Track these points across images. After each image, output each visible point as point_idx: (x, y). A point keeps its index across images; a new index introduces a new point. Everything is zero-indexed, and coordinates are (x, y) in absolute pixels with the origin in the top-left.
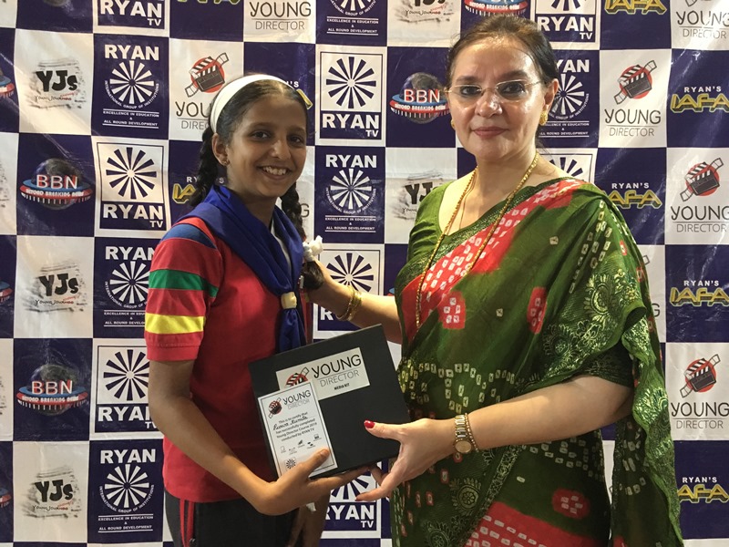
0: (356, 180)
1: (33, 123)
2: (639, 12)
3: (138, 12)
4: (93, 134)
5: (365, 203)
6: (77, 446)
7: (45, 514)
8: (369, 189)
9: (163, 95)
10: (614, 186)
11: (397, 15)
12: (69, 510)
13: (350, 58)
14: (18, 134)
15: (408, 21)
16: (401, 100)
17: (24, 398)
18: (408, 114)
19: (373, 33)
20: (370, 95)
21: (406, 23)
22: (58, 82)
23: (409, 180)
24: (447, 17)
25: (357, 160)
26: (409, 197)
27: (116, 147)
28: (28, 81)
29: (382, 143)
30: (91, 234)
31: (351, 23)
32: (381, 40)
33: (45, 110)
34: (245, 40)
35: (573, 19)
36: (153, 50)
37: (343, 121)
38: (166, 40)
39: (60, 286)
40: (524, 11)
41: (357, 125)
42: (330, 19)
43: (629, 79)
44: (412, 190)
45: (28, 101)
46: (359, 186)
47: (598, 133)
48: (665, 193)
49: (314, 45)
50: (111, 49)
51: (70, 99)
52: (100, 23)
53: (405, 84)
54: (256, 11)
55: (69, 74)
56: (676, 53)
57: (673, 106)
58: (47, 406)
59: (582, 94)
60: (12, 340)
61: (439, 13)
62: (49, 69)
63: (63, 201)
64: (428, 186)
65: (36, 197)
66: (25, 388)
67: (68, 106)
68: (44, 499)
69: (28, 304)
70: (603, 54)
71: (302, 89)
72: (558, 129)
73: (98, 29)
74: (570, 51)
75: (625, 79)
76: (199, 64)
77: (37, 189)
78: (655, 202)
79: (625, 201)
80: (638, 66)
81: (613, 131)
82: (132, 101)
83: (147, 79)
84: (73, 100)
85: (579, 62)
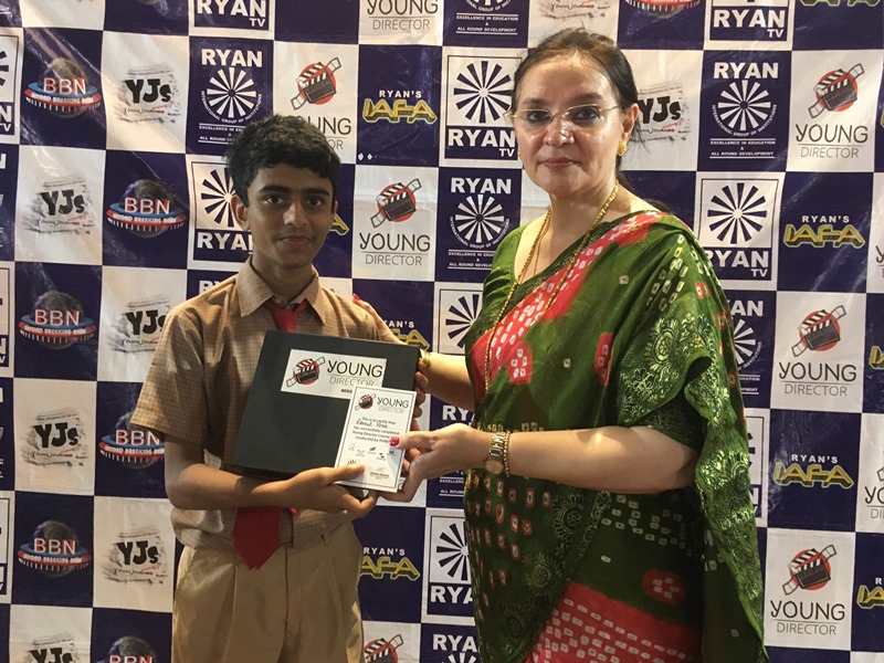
0: (486, 208)
1: (121, 144)
2: (844, 3)
3: (239, 11)
5: (495, 236)
7: (128, 578)
8: (501, 218)
9: (266, 108)
10: (805, 219)
11: (541, 10)
12: (154, 575)
13: (483, 63)
15: (554, 17)
17: (107, 448)
19: (511, 32)
20: (505, 107)
21: (552, 20)
22: (150, 92)
24: (601, 11)
27: (212, 168)
28: (118, 92)
30: (184, 266)
31: (486, 21)
32: (520, 40)
33: (134, 124)
34: (360, 42)
35: (759, 13)
36: (256, 55)
37: (473, 138)
38: (270, 43)
39: (149, 324)
40: (698, 3)
41: (490, 142)
42: (461, 16)
43: (828, 86)
45: (116, 114)
46: (489, 216)
48: (868, 229)
49: (441, 48)
50: (208, 54)
51: (163, 112)
52: (196, 25)
54: (374, 8)
55: (162, 84)
58: (132, 458)
59: (768, 105)
60: (94, 384)
61: (592, 7)
62: (140, 78)
63: (153, 227)
65: (125, 223)
66: (109, 437)
67: (161, 120)
68: (127, 562)
69: (114, 343)
70: (797, 56)
71: (426, 100)
72: (735, 148)
73: (194, 31)
74: (755, 52)
75: (823, 87)
76: (307, 71)
77: (125, 214)
78: (856, 240)
79: (818, 238)
80: (840, 71)
81: (805, 151)
82: (231, 115)
83: (248, 89)
84: (166, 113)
85: (766, 66)
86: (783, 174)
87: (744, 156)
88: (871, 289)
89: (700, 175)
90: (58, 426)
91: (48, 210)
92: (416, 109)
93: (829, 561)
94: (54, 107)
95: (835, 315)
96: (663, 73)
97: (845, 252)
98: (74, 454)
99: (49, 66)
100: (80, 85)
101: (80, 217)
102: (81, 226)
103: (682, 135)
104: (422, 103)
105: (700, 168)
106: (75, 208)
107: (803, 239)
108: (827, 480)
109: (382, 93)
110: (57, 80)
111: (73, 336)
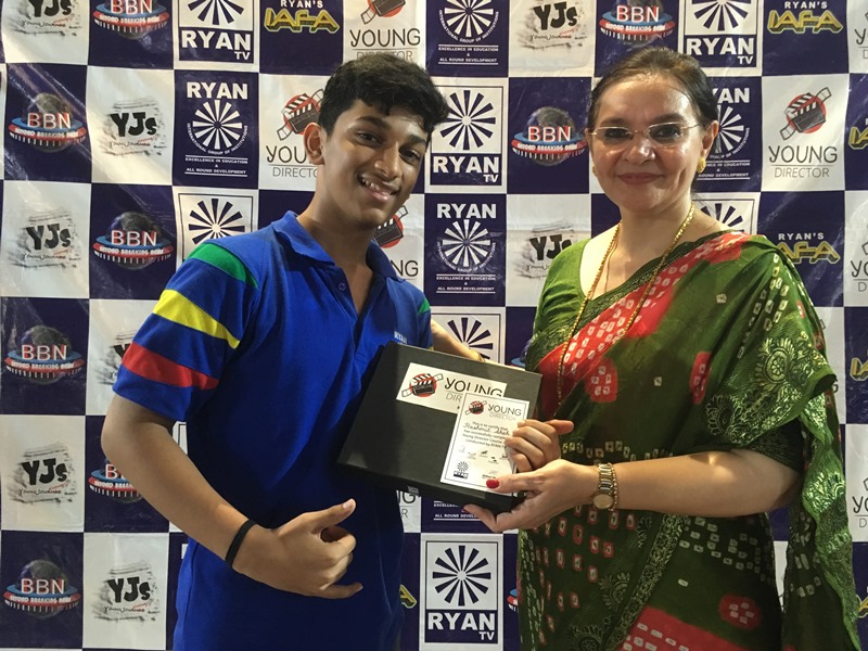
0: (472, 233)
1: (107, 172)
2: (809, 30)
3: (224, 45)
4: (174, 184)
5: (482, 259)
6: (156, 538)
7: (119, 616)
8: (487, 243)
9: (252, 140)
10: (781, 236)
11: (519, 41)
12: (146, 612)
13: (465, 92)
14: (89, 186)
15: (533, 48)
16: (524, 140)
17: (97, 483)
18: (533, 155)
19: (492, 62)
20: (489, 134)
21: (531, 49)
22: (135, 125)
23: (534, 232)
24: (579, 41)
25: (473, 210)
26: (534, 253)
27: (200, 199)
28: (102, 125)
29: (502, 189)
31: (467, 51)
32: (501, 69)
33: (120, 157)
35: (729, 41)
36: (241, 88)
37: (457, 165)
38: (255, 76)
40: (671, 32)
41: (474, 169)
42: (443, 47)
43: (798, 110)
44: (538, 244)
45: (101, 147)
46: (476, 240)
47: (761, 174)
48: (843, 245)
50: (194, 87)
51: (149, 145)
52: (181, 58)
53: (531, 120)
54: (357, 41)
55: (147, 117)
56: (855, 78)
57: (852, 141)
58: (122, 493)
59: (741, 128)
60: (84, 417)
61: (570, 37)
62: (125, 111)
63: (140, 259)
64: (556, 239)
65: (111, 255)
66: (98, 471)
67: (147, 153)
68: (118, 600)
69: (102, 376)
70: (765, 80)
72: (712, 170)
73: (179, 65)
74: (727, 78)
75: (793, 110)
76: (292, 102)
77: (112, 247)
78: (831, 256)
79: (794, 255)
80: (808, 94)
81: (779, 172)
82: (217, 146)
83: (234, 121)
84: (152, 147)
85: (738, 91)
86: (759, 194)
87: (720, 177)
88: (848, 303)
90: (46, 462)
91: (33, 244)
94: (38, 141)
97: (822, 268)
98: (63, 490)
99: (33, 101)
100: (65, 120)
101: (66, 251)
102: (67, 259)
106: (61, 242)
110: (41, 114)
111: (60, 370)
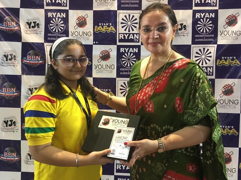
0: (130, 57)
1: (26, 39)
3: (59, 1)
4: (45, 42)
5: (133, 64)
7: (31, 163)
8: (135, 59)
9: (67, 29)
10: (223, 58)
13: (129, 15)
14: (21, 43)
17: (24, 127)
19: (137, 6)
20: (136, 27)
21: (148, 2)
22: (34, 25)
25: (131, 50)
28: (24, 26)
29: (139, 44)
31: (129, 3)
32: (139, 8)
33: (29, 35)
34: (93, 10)
36: (64, 14)
37: (127, 36)
38: (68, 10)
41: (131, 38)
42: (122, 1)
43: (229, 19)
45: (24, 32)
46: (132, 59)
47: (217, 39)
49: (117, 11)
50: (50, 14)
51: (37, 31)
52: (46, 6)
55: (37, 23)
59: (212, 25)
62: (31, 21)
63: (36, 64)
65: (27, 63)
67: (37, 33)
68: (31, 159)
69: (25, 97)
70: (220, 11)
71: (113, 26)
72: (202, 38)
73: (46, 8)
74: (208, 10)
75: (227, 20)
76: (78, 18)
77: (28, 60)
78: (238, 63)
79: (227, 63)
80: (232, 15)
81: (223, 38)
82: (57, 31)
83: (62, 24)
85: (211, 14)
86: (216, 45)
87: (205, 40)
89: (192, 46)
90: (10, 121)
91: (6, 60)
92: (110, 29)
93: (231, 156)
94: (7, 30)
95: (232, 85)
96: (181, 16)
97: (235, 67)
98: (15, 128)
99: (5, 19)
100: (14, 24)
101: (15, 62)
102: (15, 64)
103: (187, 34)
104: (112, 27)
105: (192, 44)
107: (222, 64)
108: (230, 133)
109: (100, 24)
110: (7, 22)
111: (13, 95)
